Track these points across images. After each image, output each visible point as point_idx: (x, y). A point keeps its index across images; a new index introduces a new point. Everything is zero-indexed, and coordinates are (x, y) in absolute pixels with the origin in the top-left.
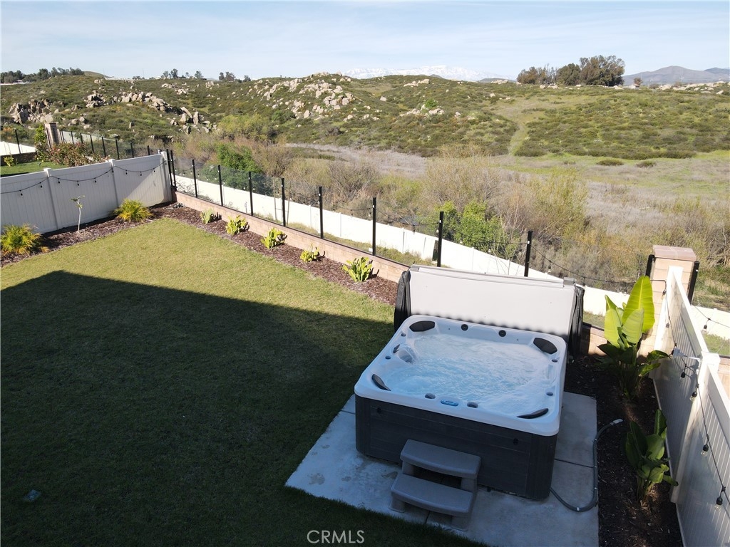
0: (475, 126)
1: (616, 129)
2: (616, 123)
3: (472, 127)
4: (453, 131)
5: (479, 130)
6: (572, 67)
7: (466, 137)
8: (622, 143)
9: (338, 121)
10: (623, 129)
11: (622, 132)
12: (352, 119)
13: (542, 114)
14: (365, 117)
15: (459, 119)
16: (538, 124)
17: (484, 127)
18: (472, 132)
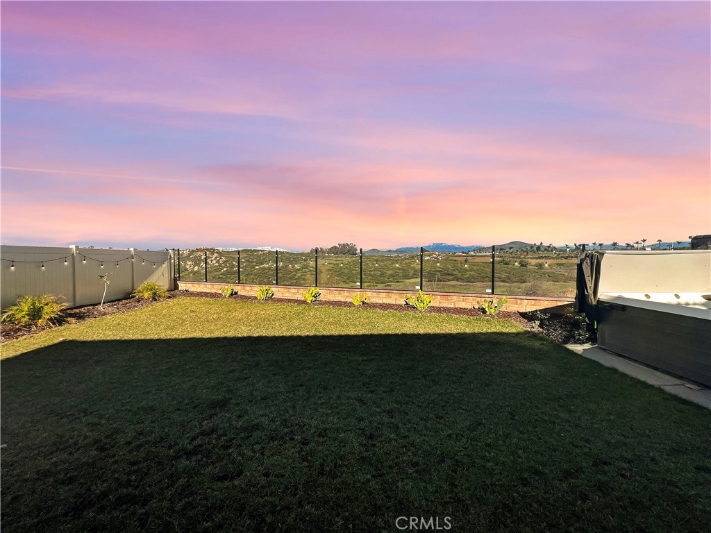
0: (300, 271)
1: (369, 271)
2: (368, 268)
4: (289, 274)
5: (303, 273)
6: (335, 247)
7: (296, 277)
8: (373, 277)
9: (218, 272)
11: (371, 272)
12: (226, 270)
13: (332, 265)
14: (235, 269)
15: (291, 269)
16: (332, 270)
17: (305, 272)
18: (300, 275)
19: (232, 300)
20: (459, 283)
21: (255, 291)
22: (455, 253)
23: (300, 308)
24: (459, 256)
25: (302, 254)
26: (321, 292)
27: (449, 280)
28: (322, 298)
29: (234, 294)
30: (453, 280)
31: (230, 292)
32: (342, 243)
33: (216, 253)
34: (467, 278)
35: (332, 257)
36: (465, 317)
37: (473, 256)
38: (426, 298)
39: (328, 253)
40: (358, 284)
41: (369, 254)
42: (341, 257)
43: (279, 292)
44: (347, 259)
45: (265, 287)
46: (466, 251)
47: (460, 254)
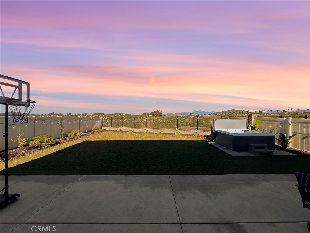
6: (153, 112)
21: (128, 129)
22: (205, 115)
23: (142, 134)
25: (139, 115)
26: (148, 130)
29: (121, 130)
30: (203, 126)
32: (156, 110)
33: (104, 115)
34: (209, 126)
35: (152, 116)
37: (213, 116)
38: (178, 131)
40: (159, 127)
41: (167, 115)
42: (155, 117)
43: (135, 130)
45: (131, 128)
46: (210, 114)
47: (207, 115)
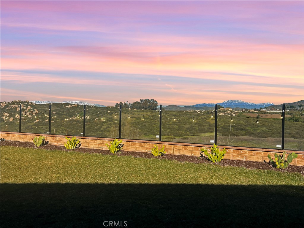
0: (106, 124)
1: (167, 125)
2: (166, 122)
3: (104, 124)
4: (96, 126)
5: (108, 126)
7: (102, 129)
8: (171, 130)
9: (31, 123)
10: (170, 125)
11: (170, 126)
12: (38, 122)
13: (135, 119)
14: (46, 121)
15: (98, 121)
16: (134, 123)
17: (110, 124)
18: (105, 127)
19: (43, 149)
20: (251, 138)
21: (64, 141)
22: (248, 110)
23: (104, 158)
24: (252, 113)
25: (108, 108)
26: (124, 143)
27: (242, 135)
28: (124, 149)
29: (45, 144)
30: (246, 135)
31: (41, 142)
32: (144, 99)
33: (30, 105)
34: (258, 133)
35: (135, 111)
36: (256, 170)
37: (265, 113)
38: (220, 151)
39: (131, 108)
40: (158, 137)
41: (168, 109)
42: (143, 111)
43: (86, 143)
44: (148, 113)
45: (74, 138)
46: (259, 108)
47: (253, 111)
